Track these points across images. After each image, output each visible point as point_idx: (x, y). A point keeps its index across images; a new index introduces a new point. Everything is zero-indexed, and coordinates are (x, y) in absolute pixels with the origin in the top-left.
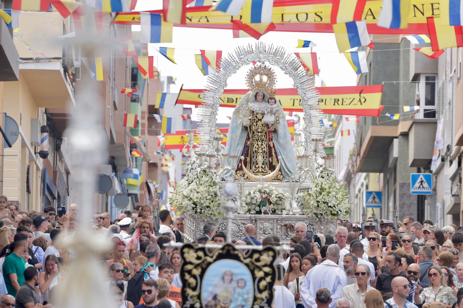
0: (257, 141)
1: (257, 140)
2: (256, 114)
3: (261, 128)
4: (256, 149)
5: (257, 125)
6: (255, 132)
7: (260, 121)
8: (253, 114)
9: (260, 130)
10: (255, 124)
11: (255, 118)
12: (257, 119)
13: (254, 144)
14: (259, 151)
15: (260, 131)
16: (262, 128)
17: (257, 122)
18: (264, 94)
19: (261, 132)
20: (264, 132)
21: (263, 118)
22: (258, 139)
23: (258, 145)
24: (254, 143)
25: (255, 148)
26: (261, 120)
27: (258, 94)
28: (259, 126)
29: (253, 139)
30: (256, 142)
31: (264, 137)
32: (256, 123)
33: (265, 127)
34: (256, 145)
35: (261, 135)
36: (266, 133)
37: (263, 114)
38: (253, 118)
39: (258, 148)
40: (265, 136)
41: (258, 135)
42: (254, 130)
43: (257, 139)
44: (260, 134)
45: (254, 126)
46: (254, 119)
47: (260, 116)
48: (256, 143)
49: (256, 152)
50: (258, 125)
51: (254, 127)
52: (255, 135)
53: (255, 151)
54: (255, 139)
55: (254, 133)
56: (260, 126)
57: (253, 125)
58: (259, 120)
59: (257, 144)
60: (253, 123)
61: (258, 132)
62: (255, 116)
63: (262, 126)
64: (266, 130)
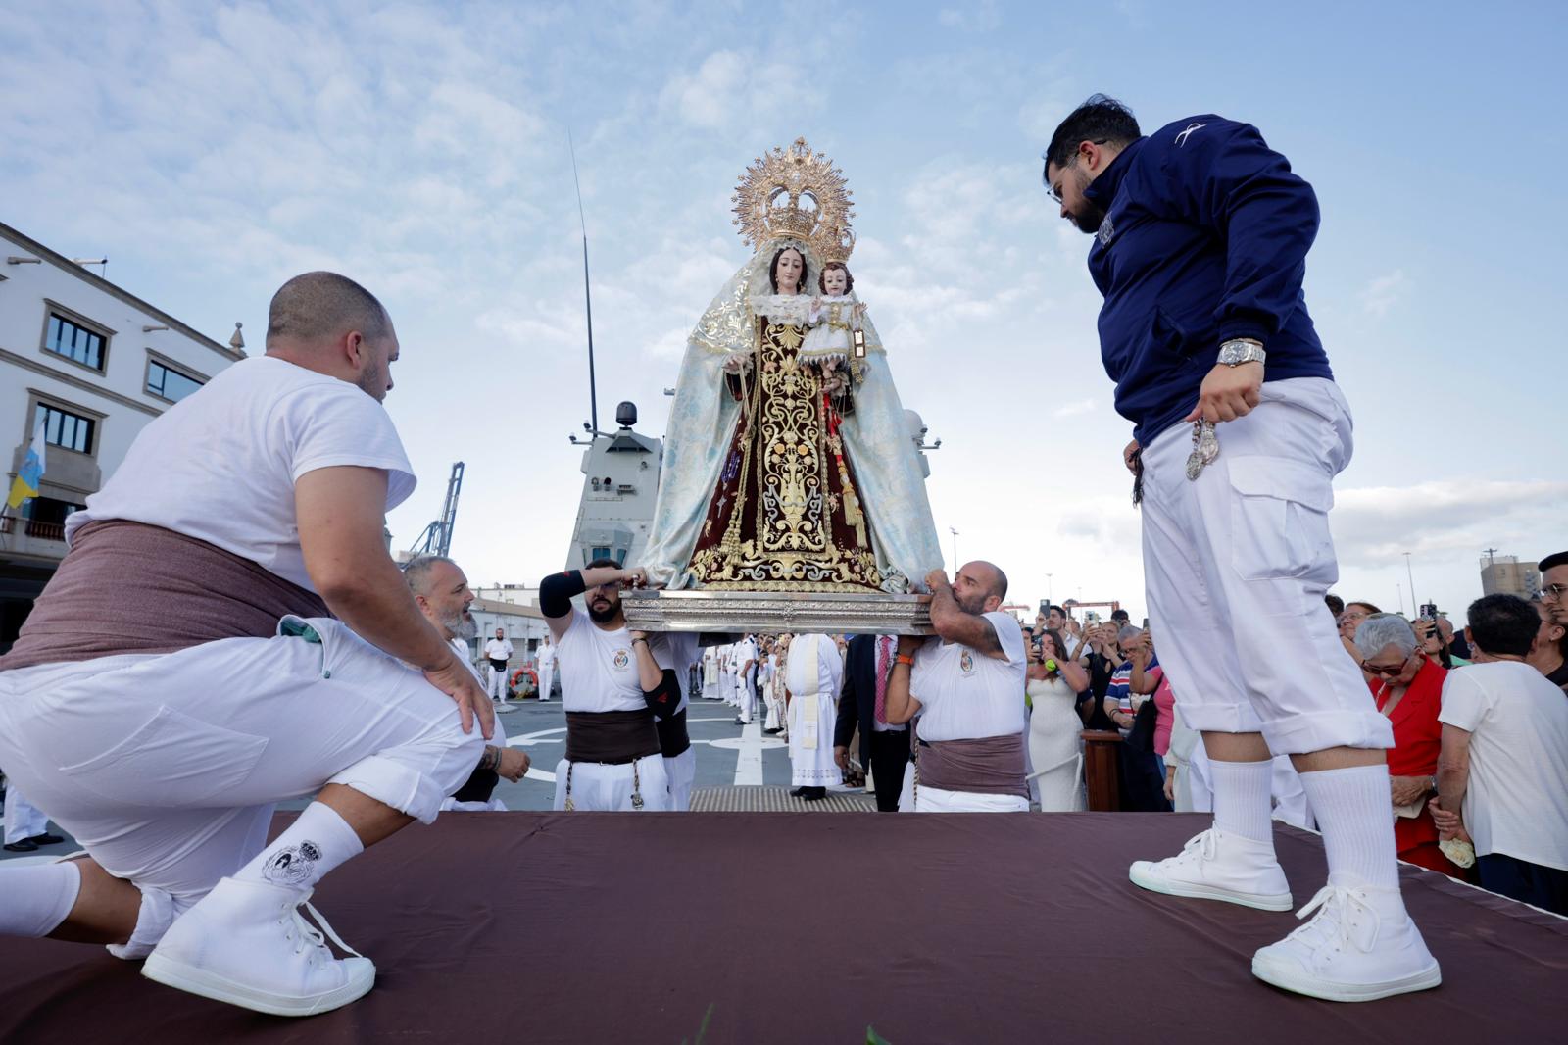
0: (781, 430)
1: (778, 424)
2: (777, 332)
3: (794, 379)
4: (776, 459)
5: (778, 369)
6: (772, 394)
7: (790, 357)
8: (763, 333)
9: (789, 389)
10: (770, 365)
11: (772, 346)
12: (779, 350)
13: (768, 438)
14: (786, 466)
15: (789, 393)
16: (800, 383)
17: (778, 359)
18: (802, 256)
19: (794, 397)
20: (807, 397)
21: (800, 346)
22: (786, 420)
23: (785, 444)
24: (767, 435)
25: (773, 452)
26: (793, 352)
27: (782, 260)
28: (786, 375)
29: (765, 419)
30: (777, 430)
31: (805, 414)
32: (775, 364)
33: (808, 377)
34: (774, 441)
35: (796, 408)
36: (814, 401)
37: (801, 333)
38: (765, 347)
39: (782, 456)
40: (809, 410)
41: (783, 405)
42: (766, 390)
43: (781, 419)
44: (790, 403)
45: (769, 372)
46: (769, 350)
47: (788, 340)
48: (776, 436)
49: (773, 470)
50: (782, 371)
51: (765, 376)
52: (771, 406)
53: (773, 465)
54: (772, 420)
55: (765, 397)
56: (790, 374)
57: (763, 369)
58: (786, 352)
59: (782, 440)
60: (763, 363)
61: (785, 396)
62: (770, 339)
63: (798, 373)
64: (814, 389)
